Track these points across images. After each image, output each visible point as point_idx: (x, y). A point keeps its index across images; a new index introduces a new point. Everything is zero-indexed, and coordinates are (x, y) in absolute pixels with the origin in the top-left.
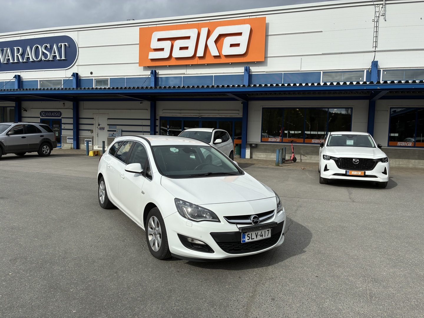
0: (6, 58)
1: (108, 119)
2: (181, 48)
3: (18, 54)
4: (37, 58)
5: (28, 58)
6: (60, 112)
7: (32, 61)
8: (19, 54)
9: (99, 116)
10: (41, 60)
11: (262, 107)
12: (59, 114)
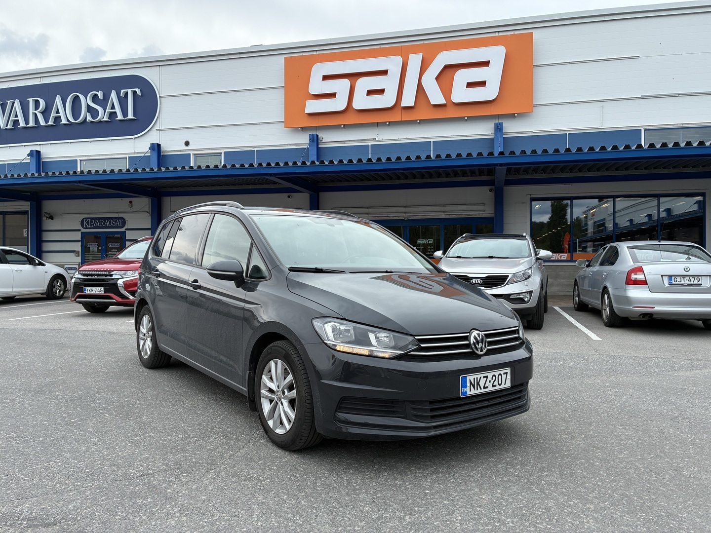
0: (11, 119)
2: (370, 93)
3: (36, 112)
4: (75, 117)
5: (57, 119)
6: (122, 218)
7: (65, 125)
8: (38, 111)
10: (84, 121)
11: (529, 197)
12: (120, 222)
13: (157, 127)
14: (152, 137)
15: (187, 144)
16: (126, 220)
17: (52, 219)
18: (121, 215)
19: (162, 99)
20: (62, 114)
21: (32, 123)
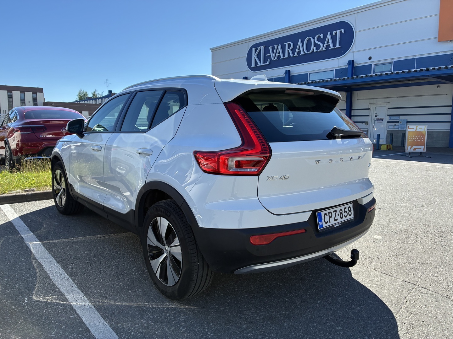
0: (276, 55)
1: (389, 108)
4: (308, 50)
5: (299, 52)
7: (303, 55)
9: (377, 106)
10: (313, 52)
13: (352, 50)
14: (349, 56)
15: (370, 58)
19: (357, 33)
20: (301, 50)
21: (286, 56)
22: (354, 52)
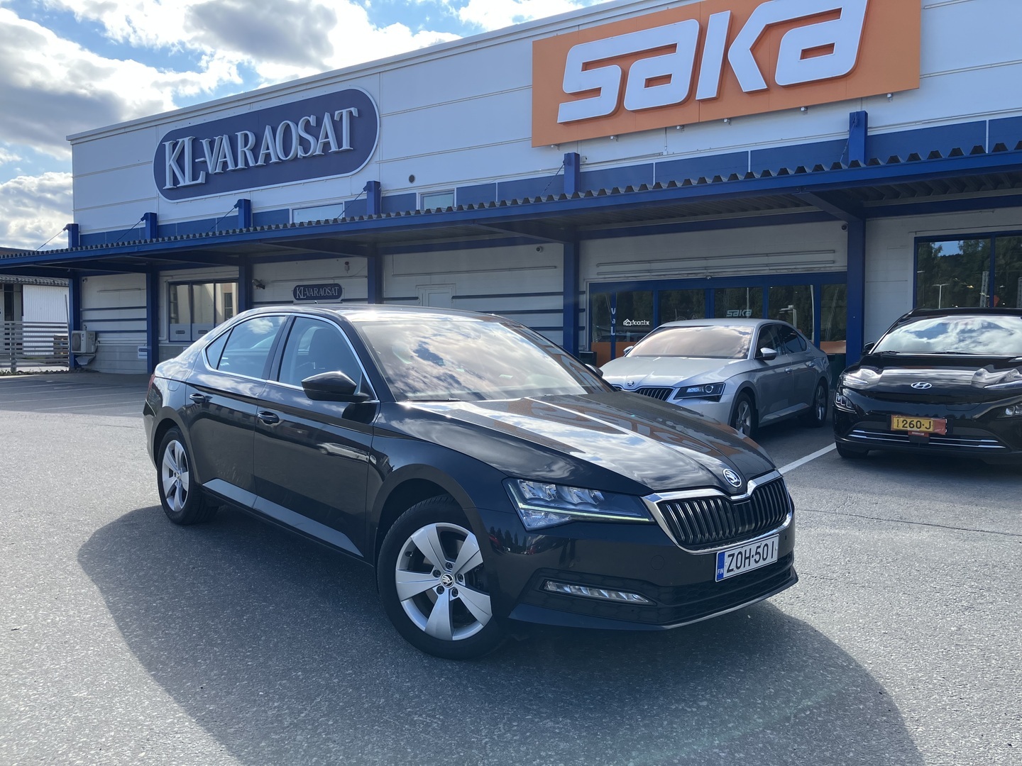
0: (219, 160)
1: (454, 297)
2: (650, 82)
3: (245, 149)
4: (286, 153)
5: (268, 156)
6: (337, 285)
7: (276, 163)
8: (247, 148)
9: (432, 291)
10: (296, 158)
11: (914, 235)
12: (335, 290)
13: (377, 158)
14: (369, 172)
15: (412, 179)
16: (343, 287)
17: (264, 288)
18: (337, 281)
19: (383, 119)
20: (271, 151)
21: (241, 165)
22: (380, 163)
